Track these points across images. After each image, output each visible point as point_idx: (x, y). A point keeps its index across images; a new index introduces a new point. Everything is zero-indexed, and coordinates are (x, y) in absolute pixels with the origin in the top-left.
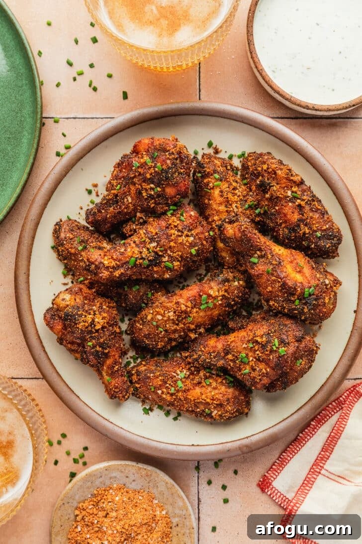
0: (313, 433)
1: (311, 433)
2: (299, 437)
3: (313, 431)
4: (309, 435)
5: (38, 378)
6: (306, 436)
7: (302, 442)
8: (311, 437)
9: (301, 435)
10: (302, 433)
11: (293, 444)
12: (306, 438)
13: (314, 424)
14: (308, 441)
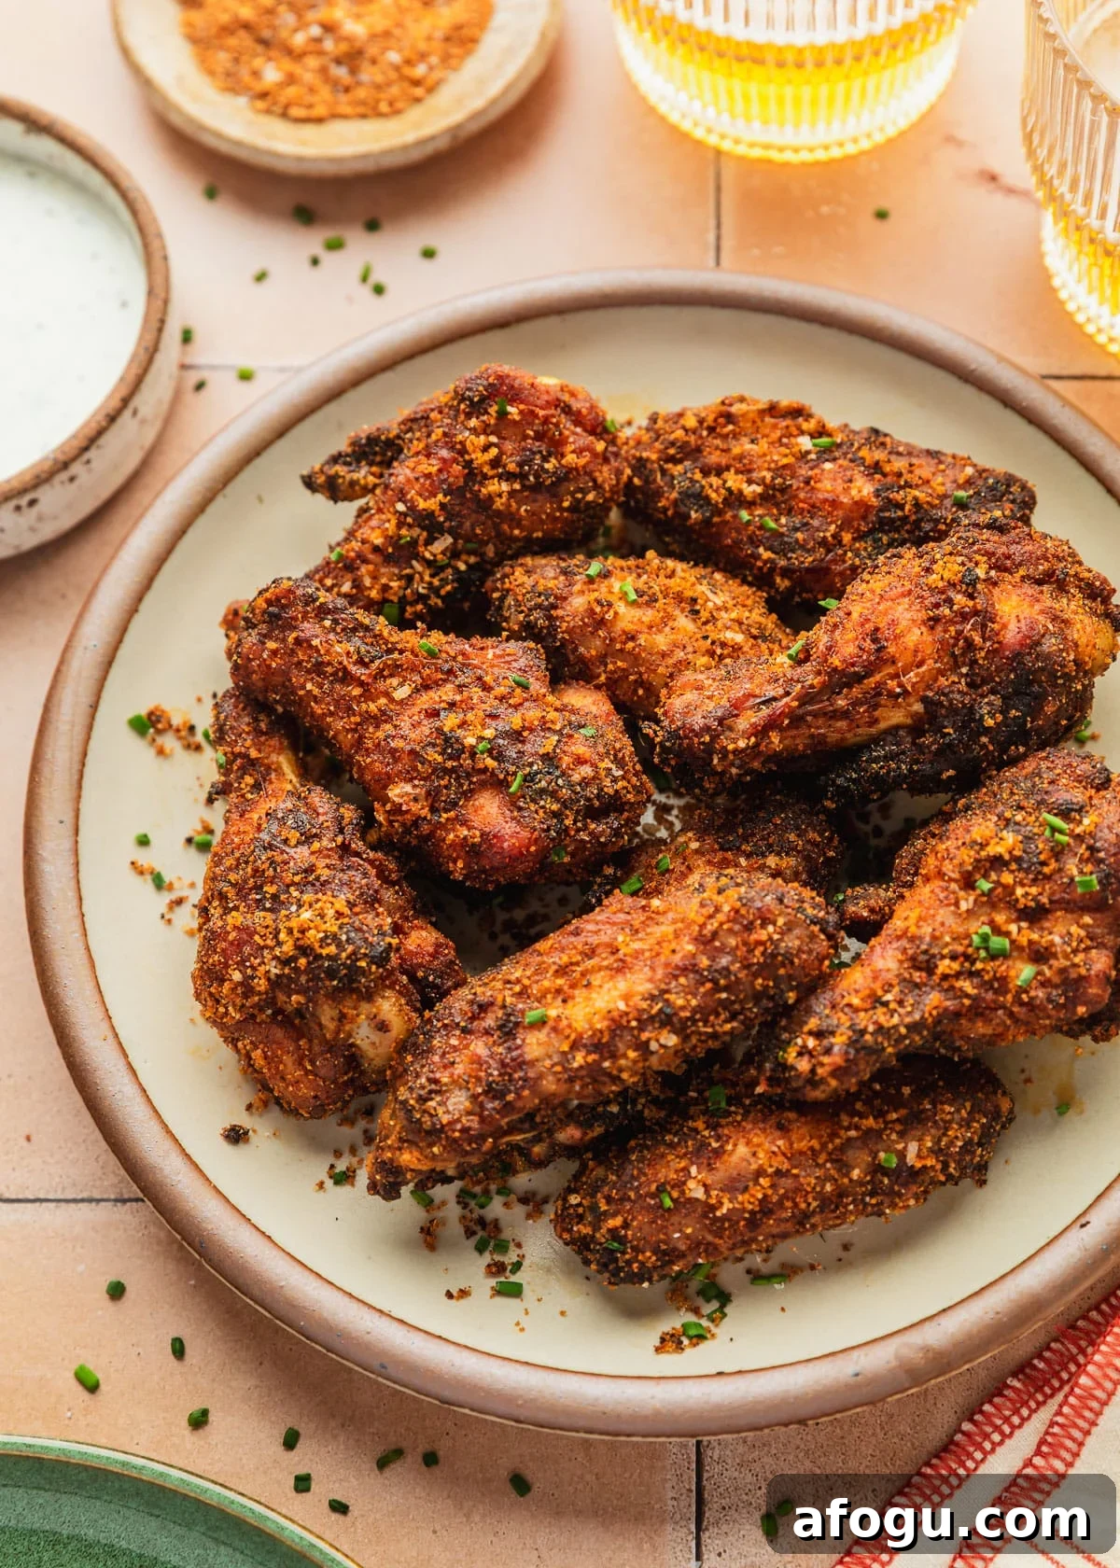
0: (1016, 1420)
1: (1007, 1420)
2: (958, 1437)
3: (1016, 1412)
4: (997, 1429)
5: (98, 1201)
6: (988, 1429)
7: (970, 1456)
8: (1005, 1436)
9: (967, 1426)
10: (971, 1420)
11: (934, 1461)
12: (987, 1436)
13: (1017, 1384)
14: (993, 1450)
